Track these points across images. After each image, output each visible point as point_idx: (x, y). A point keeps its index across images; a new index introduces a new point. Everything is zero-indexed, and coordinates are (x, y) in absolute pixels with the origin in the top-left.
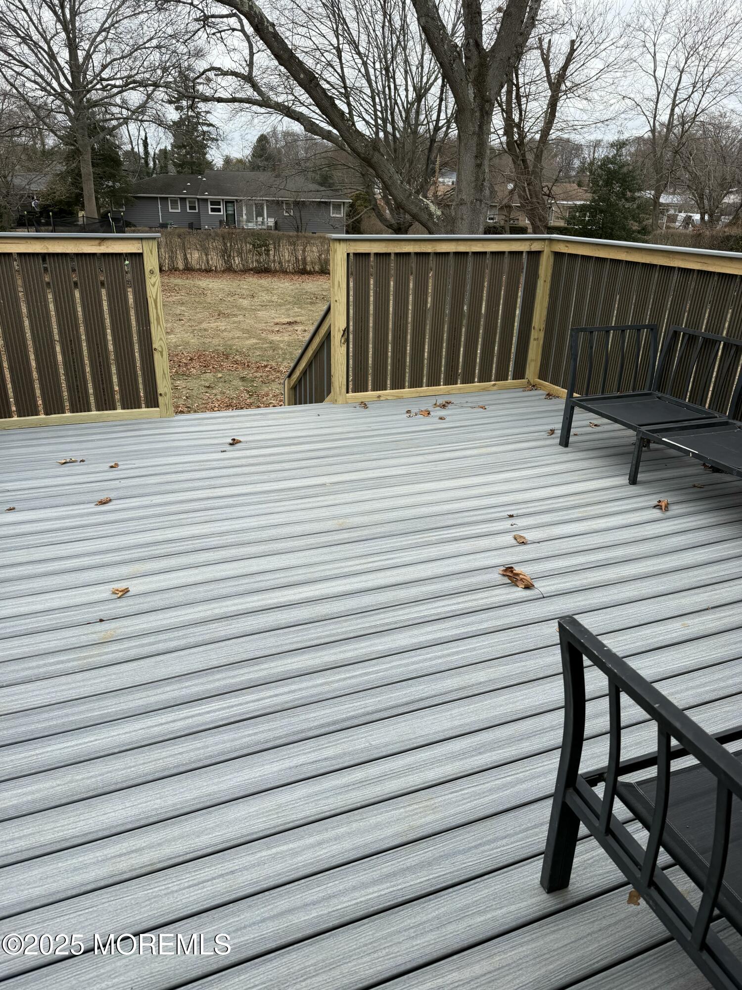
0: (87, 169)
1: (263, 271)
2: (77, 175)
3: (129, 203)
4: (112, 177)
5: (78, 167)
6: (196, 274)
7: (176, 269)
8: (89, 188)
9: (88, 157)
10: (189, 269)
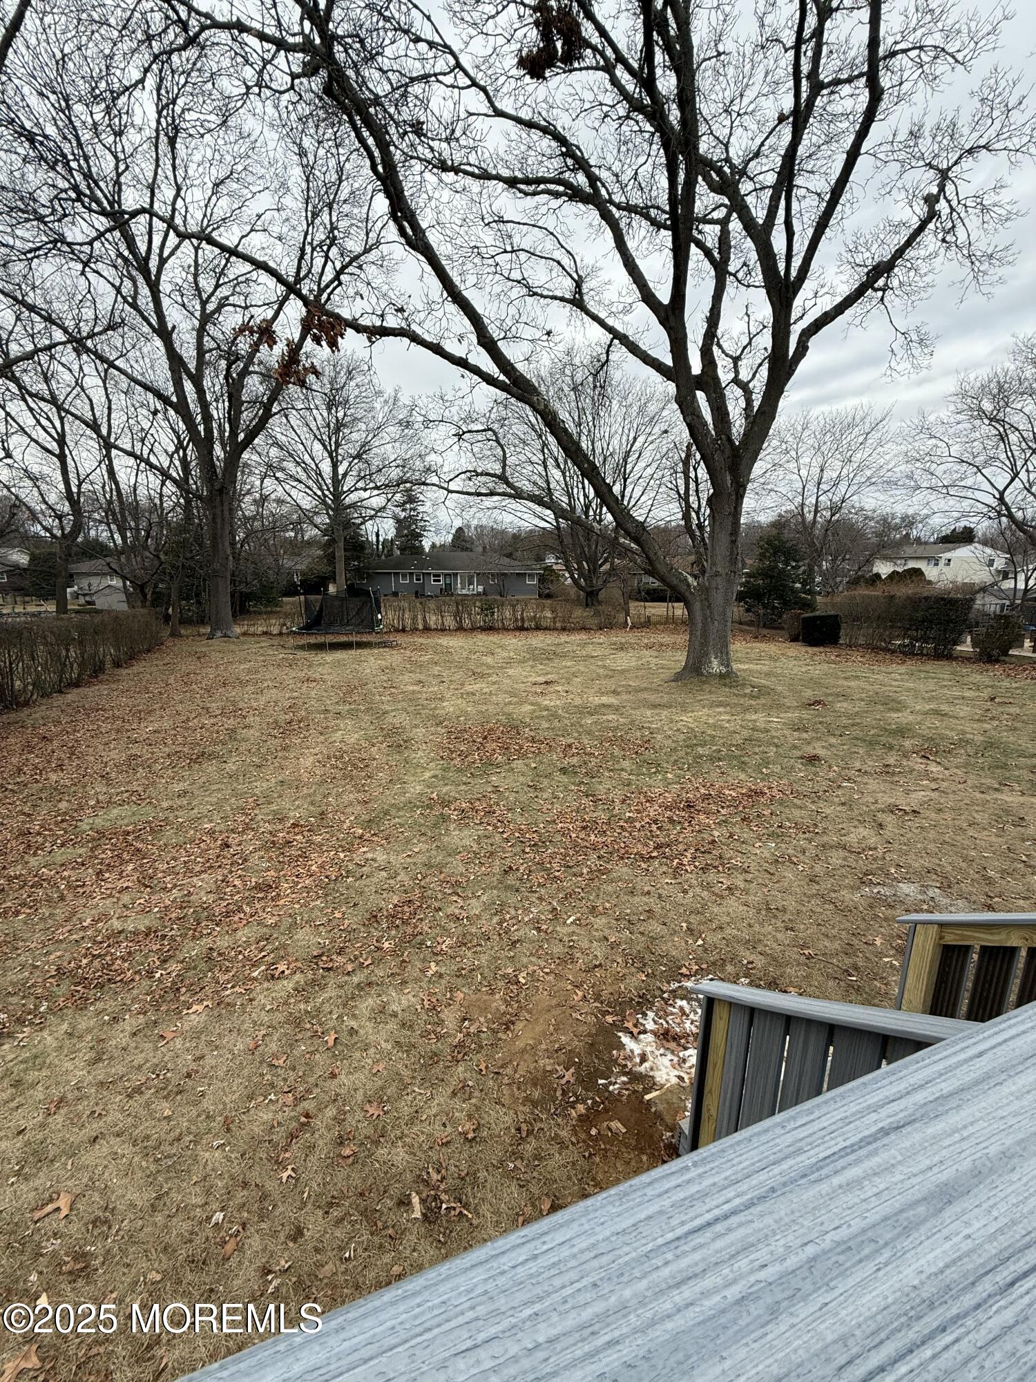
0: (340, 554)
1: (489, 629)
2: (331, 559)
3: (369, 576)
4: (358, 558)
5: (333, 552)
6: (433, 633)
7: (417, 629)
8: (340, 566)
9: (341, 544)
10: (427, 629)
